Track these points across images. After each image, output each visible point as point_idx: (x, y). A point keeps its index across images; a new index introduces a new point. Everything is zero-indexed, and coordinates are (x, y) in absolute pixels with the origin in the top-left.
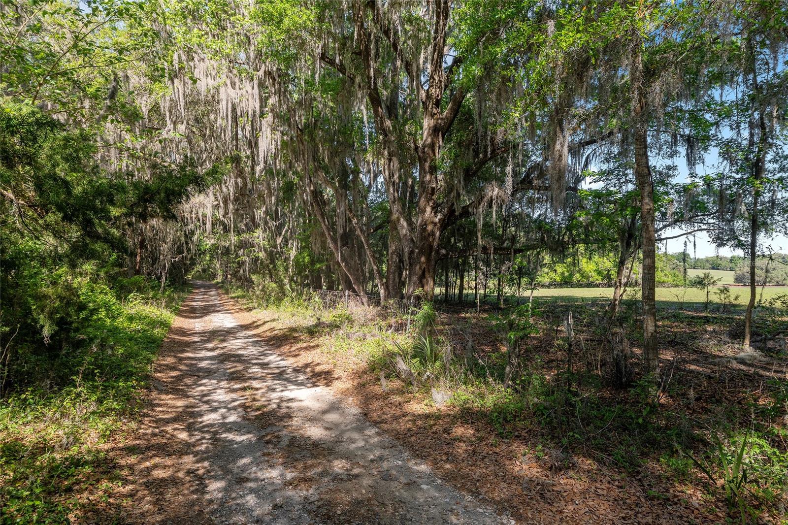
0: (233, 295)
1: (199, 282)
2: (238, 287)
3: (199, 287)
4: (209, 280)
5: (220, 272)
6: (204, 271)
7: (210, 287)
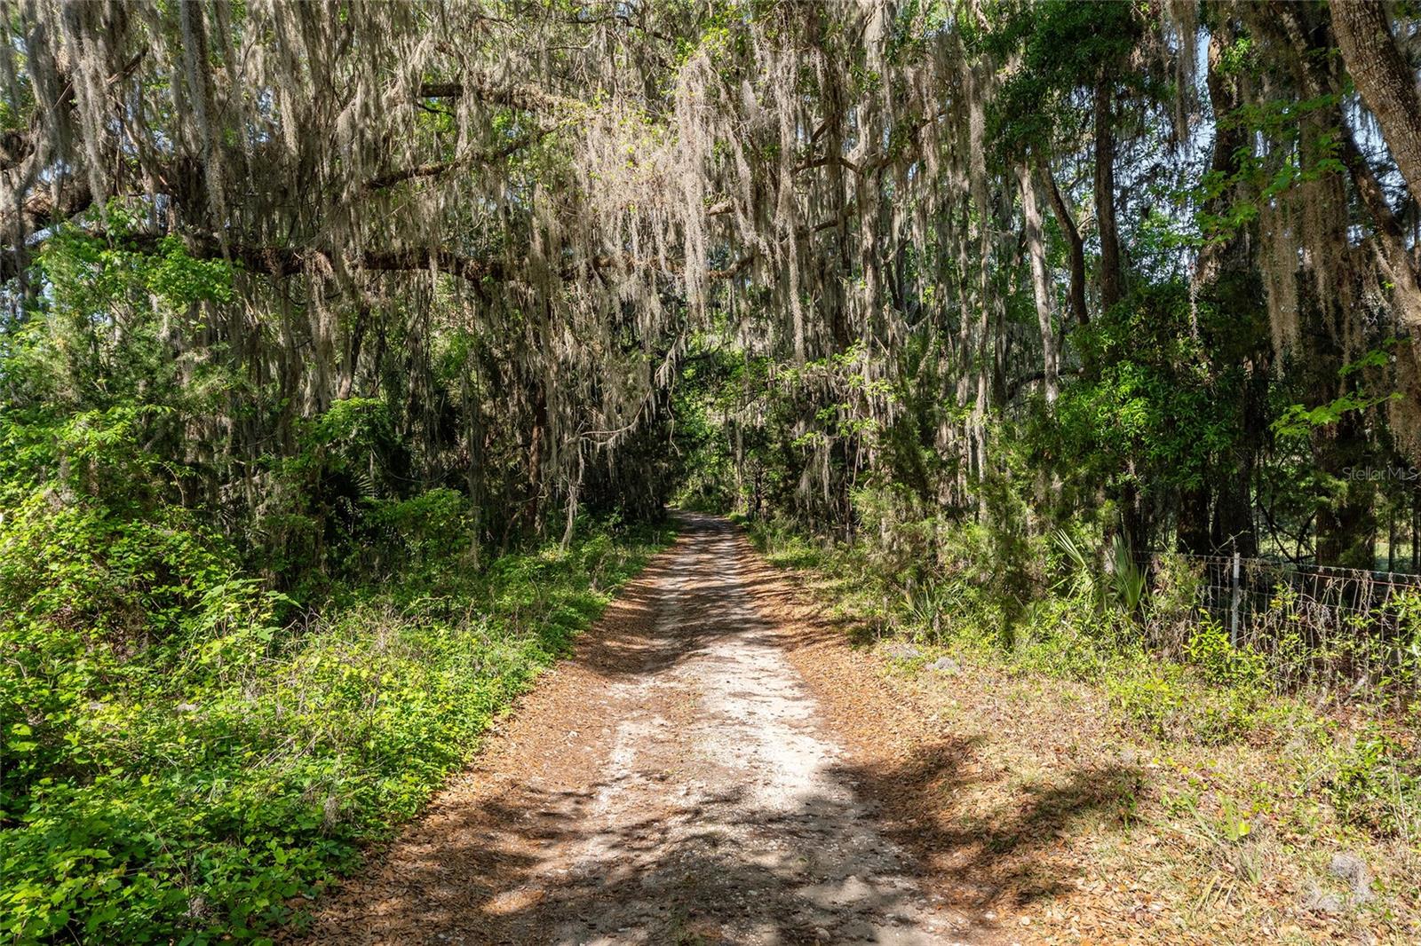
0: (780, 556)
1: (697, 518)
2: (789, 533)
3: (694, 529)
4: (719, 513)
5: (742, 494)
6: (708, 490)
7: (717, 529)
